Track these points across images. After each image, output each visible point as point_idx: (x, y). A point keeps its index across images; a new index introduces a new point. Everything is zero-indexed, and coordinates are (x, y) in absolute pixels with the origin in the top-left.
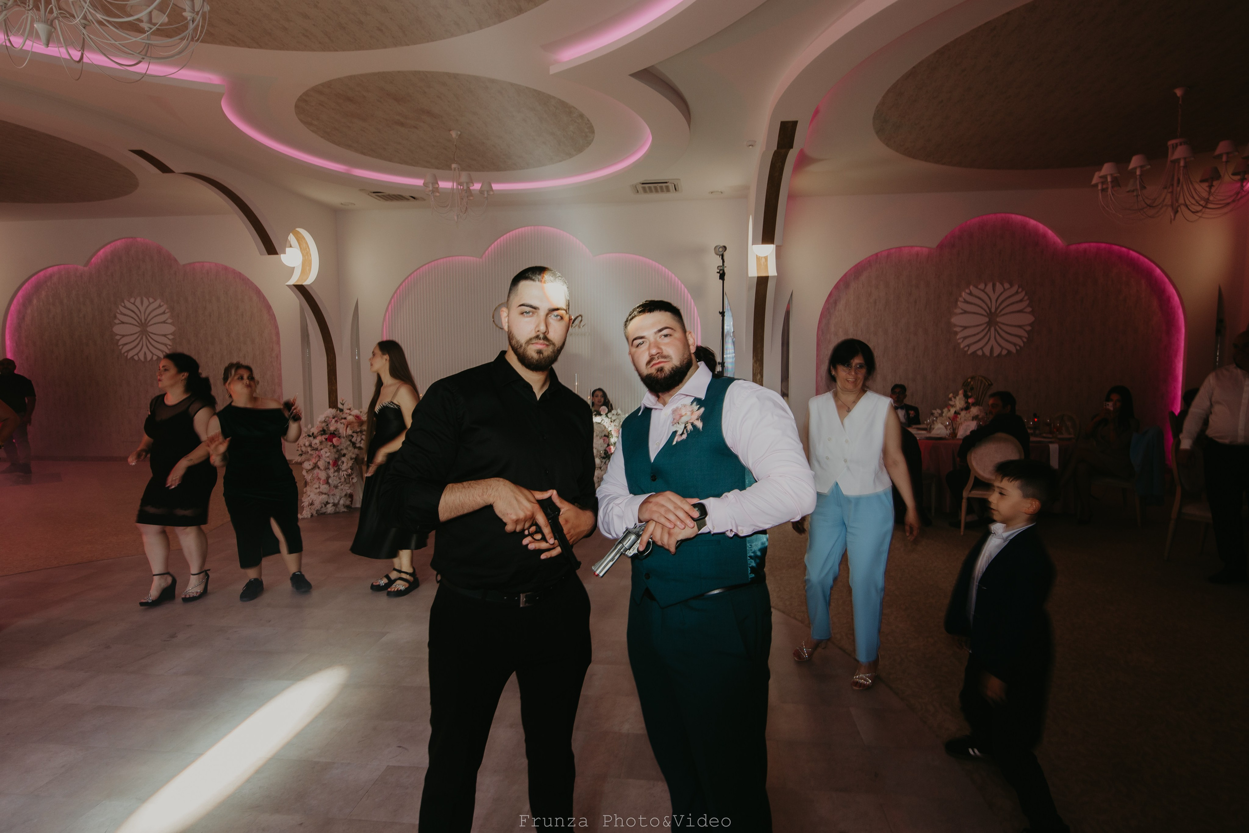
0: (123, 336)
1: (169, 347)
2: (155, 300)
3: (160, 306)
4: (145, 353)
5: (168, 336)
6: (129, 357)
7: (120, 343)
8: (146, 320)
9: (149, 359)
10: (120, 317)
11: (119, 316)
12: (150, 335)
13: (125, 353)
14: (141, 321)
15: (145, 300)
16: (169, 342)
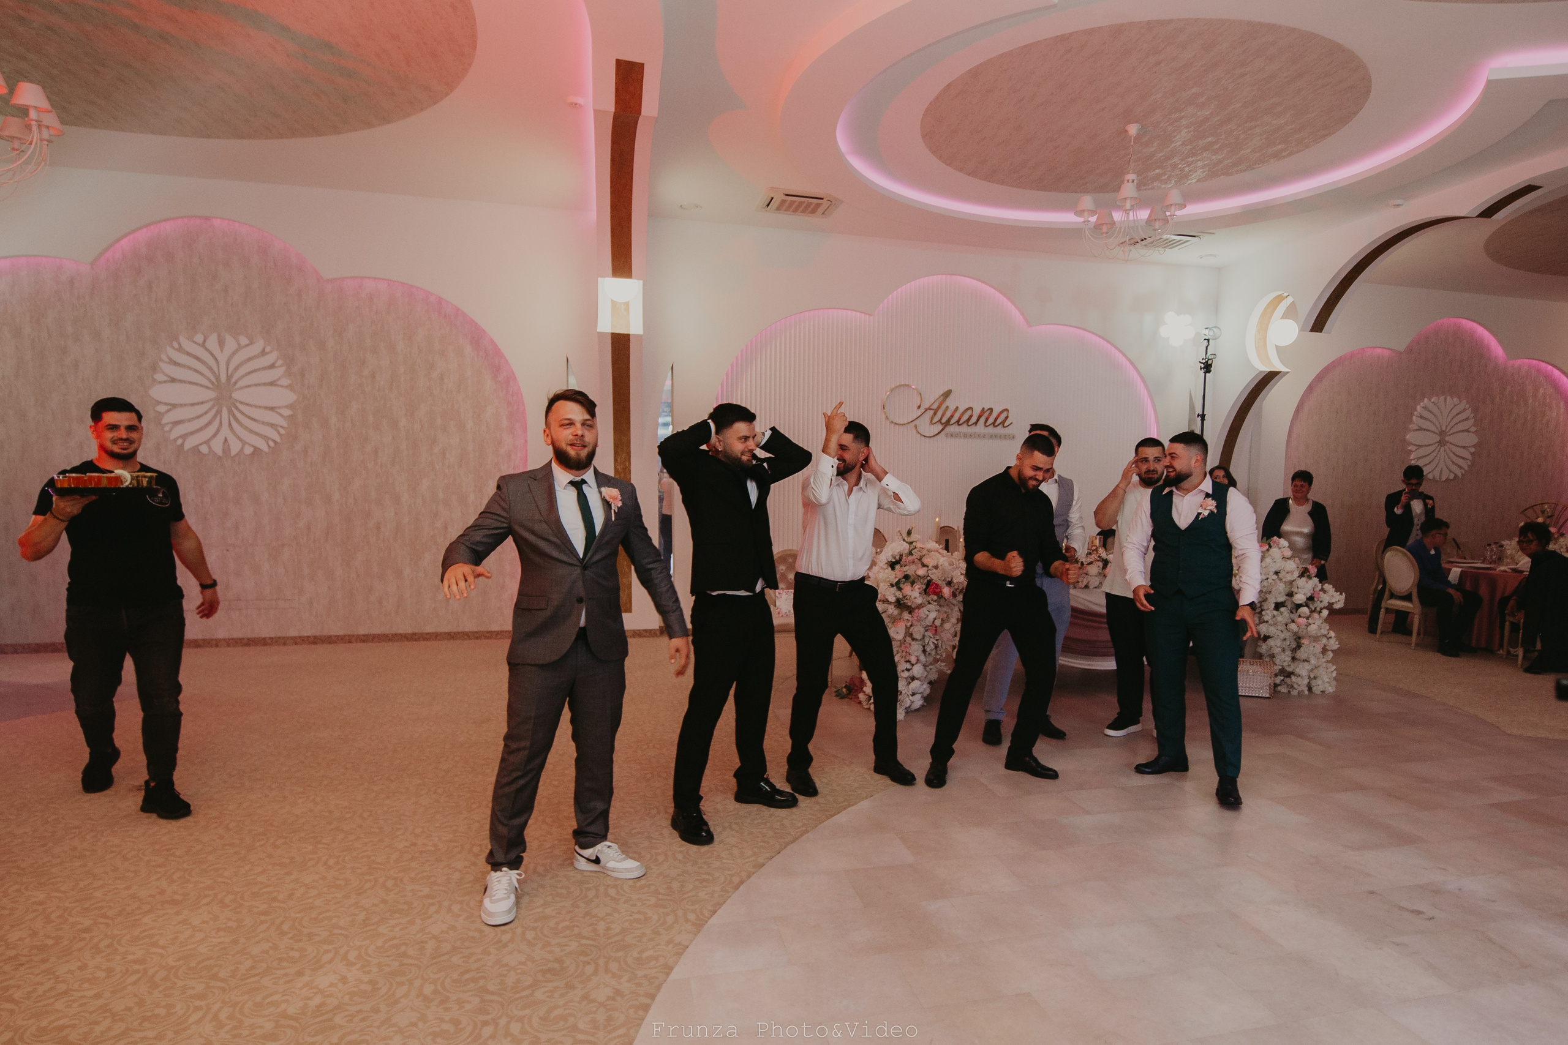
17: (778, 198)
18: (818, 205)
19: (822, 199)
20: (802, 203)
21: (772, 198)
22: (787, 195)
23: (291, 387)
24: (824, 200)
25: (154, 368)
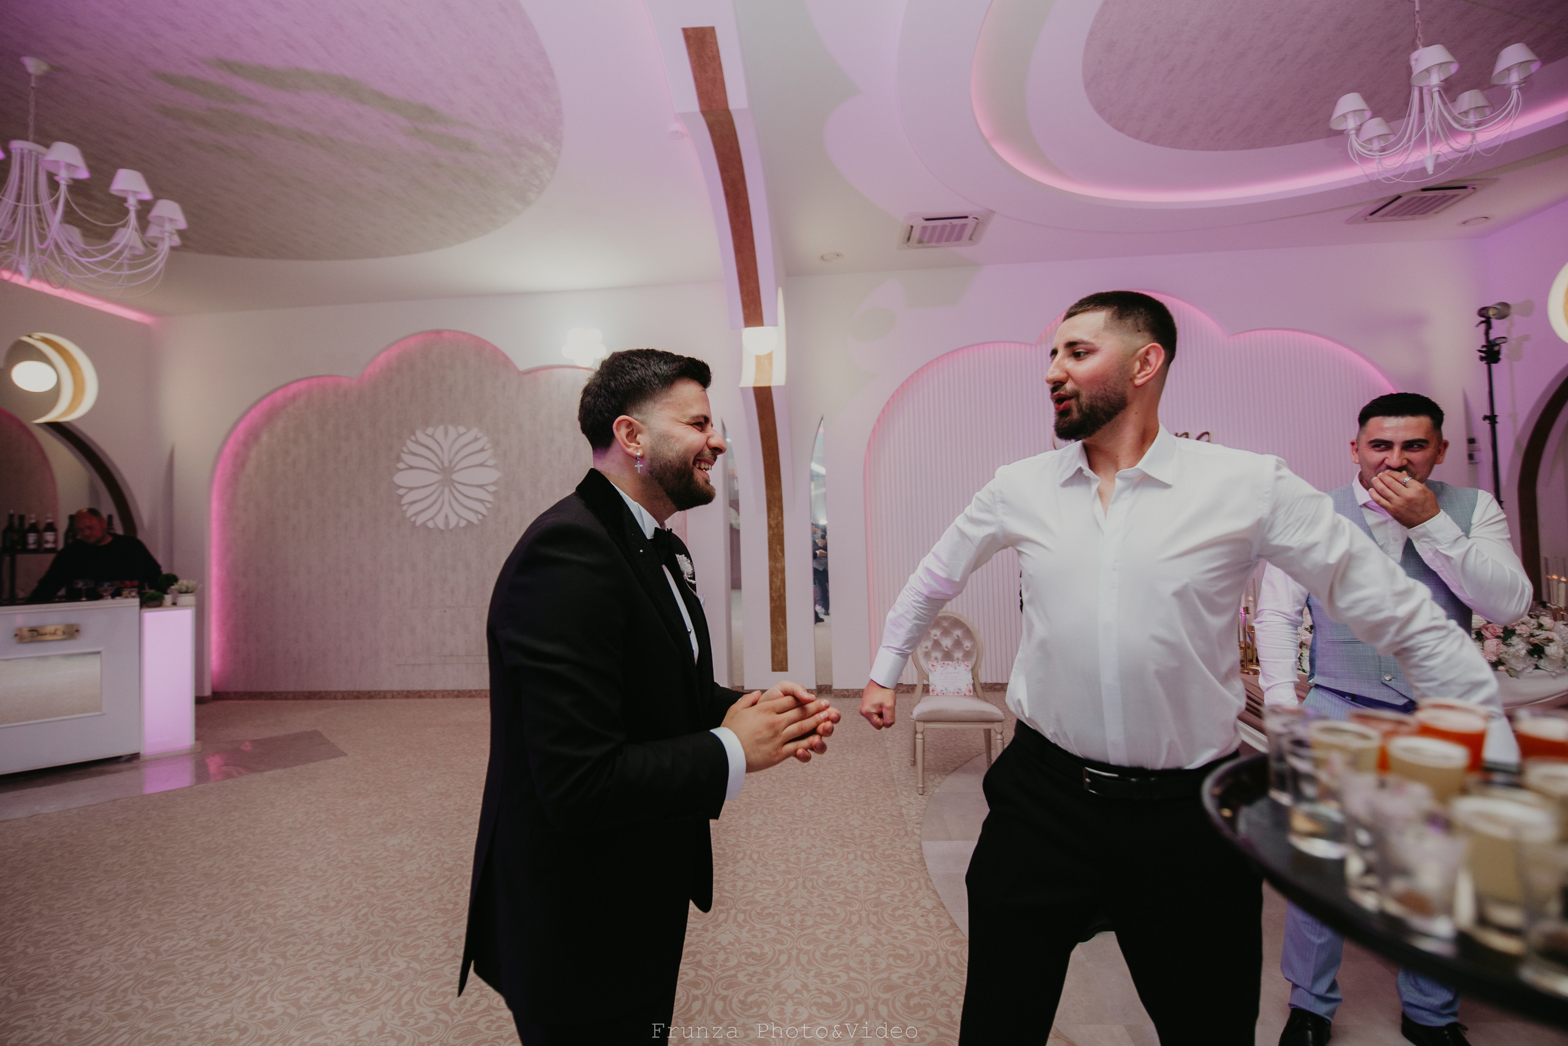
0: (411, 489)
1: (488, 505)
2: (469, 430)
3: (476, 439)
4: (446, 516)
5: (487, 488)
6: (418, 523)
7: (405, 500)
8: (450, 462)
9: (452, 525)
10: (406, 458)
11: (404, 457)
12: (459, 486)
13: (412, 516)
14: (442, 463)
15: (451, 429)
16: (490, 498)
17: (919, 223)
18: (964, 226)
19: (966, 217)
20: (944, 227)
21: (912, 227)
22: (927, 220)
23: (495, 467)
24: (970, 218)
25: (399, 459)
